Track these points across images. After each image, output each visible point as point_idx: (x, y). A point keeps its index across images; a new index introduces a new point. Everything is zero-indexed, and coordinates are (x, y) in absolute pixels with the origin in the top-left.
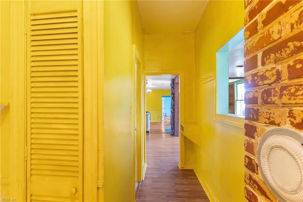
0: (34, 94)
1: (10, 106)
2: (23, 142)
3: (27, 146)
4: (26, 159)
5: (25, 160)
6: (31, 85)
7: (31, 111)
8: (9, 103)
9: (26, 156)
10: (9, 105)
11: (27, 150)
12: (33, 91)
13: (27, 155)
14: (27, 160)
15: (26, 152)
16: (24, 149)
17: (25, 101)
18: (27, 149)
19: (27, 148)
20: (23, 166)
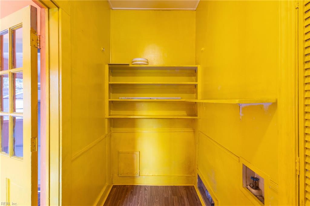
0: (309, 86)
1: (278, 103)
2: (294, 149)
3: (299, 156)
4: (298, 173)
5: (296, 175)
6: (304, 74)
7: (304, 110)
8: (277, 99)
9: (297, 168)
10: (277, 101)
11: (300, 162)
12: (307, 82)
13: (300, 168)
14: (299, 175)
15: (298, 164)
16: (296, 159)
17: (295, 96)
18: (299, 160)
19: (299, 158)
20: (294, 181)
